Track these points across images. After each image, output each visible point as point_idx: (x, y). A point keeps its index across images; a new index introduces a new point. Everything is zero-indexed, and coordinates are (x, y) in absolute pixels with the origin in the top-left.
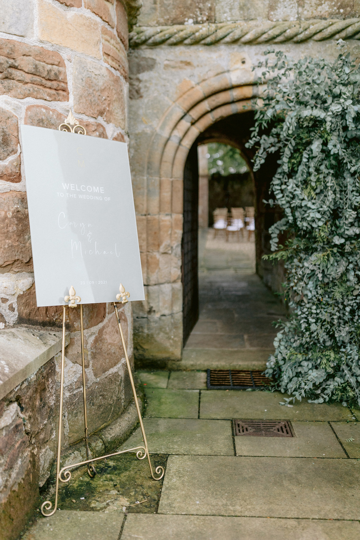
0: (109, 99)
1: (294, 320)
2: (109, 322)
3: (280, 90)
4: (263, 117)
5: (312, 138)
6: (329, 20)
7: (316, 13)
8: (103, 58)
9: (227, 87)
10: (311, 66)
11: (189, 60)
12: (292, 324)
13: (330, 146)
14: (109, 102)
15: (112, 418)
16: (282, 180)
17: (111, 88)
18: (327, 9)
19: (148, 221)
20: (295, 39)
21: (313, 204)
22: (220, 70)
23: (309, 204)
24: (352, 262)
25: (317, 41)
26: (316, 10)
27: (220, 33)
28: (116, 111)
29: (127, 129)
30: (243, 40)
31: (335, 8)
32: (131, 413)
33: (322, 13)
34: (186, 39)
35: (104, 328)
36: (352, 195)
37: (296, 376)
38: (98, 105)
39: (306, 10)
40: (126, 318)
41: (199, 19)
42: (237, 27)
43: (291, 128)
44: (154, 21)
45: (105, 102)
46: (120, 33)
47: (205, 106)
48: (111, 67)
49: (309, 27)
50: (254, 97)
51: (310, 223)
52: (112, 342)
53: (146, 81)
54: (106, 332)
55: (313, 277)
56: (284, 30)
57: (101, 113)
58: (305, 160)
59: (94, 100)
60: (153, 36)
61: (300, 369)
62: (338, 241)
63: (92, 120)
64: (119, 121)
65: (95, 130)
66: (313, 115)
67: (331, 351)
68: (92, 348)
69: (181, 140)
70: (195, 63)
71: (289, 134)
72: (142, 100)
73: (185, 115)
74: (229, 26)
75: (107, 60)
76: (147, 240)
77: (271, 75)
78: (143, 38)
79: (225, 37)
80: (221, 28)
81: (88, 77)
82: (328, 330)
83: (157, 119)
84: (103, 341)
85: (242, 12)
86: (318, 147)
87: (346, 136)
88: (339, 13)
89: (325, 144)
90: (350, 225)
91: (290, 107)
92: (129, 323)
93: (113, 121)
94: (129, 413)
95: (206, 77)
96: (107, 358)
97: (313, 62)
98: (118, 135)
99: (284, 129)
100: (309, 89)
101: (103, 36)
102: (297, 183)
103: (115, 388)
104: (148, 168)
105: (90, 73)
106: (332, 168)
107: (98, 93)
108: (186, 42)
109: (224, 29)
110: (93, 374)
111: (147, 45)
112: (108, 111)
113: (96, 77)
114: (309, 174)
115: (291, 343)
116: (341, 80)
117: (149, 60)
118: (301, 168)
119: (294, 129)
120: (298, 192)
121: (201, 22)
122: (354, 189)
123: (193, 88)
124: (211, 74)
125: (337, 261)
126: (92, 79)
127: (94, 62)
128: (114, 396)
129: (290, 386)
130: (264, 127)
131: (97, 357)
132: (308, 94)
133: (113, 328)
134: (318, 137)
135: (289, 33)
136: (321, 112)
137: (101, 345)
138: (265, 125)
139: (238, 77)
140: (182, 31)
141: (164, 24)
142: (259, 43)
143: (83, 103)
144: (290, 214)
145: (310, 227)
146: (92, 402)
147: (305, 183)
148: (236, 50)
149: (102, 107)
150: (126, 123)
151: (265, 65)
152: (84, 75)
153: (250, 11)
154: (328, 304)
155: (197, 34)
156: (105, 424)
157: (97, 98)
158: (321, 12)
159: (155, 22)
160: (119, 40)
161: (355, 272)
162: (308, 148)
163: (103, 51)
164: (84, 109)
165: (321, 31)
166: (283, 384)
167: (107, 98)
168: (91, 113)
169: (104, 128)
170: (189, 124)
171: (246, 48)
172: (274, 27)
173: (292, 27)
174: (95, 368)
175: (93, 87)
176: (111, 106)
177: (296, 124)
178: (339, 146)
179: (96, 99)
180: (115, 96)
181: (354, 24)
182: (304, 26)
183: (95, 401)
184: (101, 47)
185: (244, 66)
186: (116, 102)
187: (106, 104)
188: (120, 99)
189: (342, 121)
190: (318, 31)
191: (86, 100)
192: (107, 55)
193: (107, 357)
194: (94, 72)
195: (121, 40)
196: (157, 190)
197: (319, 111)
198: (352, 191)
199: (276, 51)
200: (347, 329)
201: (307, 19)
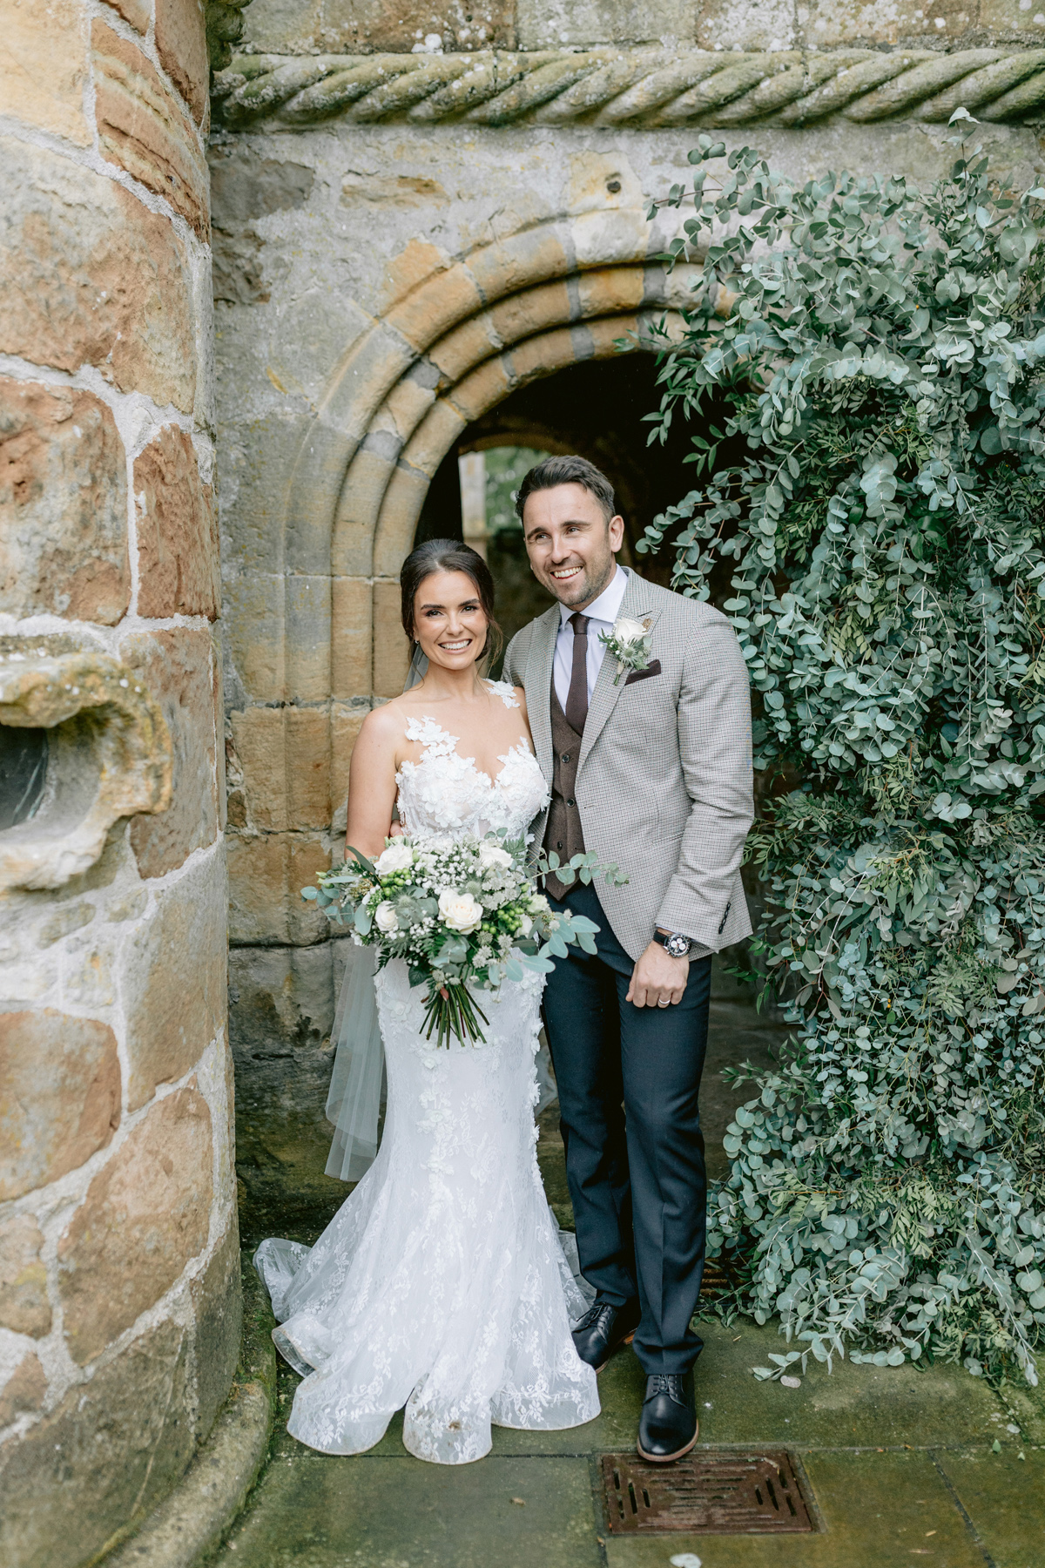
0: (124, 299)
1: (794, 1065)
2: (135, 1139)
3: (753, 282)
4: (690, 374)
5: (863, 453)
6: (898, 52)
7: (854, 29)
8: (97, 142)
9: (559, 269)
10: (851, 204)
11: (427, 176)
12: (787, 1079)
13: (925, 483)
14: (126, 312)
15: (150, 1497)
16: (755, 594)
17: (136, 257)
18: (892, 17)
19: (291, 726)
20: (788, 113)
21: (864, 679)
22: (534, 213)
23: (852, 682)
24: (992, 880)
25: (858, 122)
26: (854, 17)
27: (535, 86)
28: (157, 347)
29: (202, 412)
30: (613, 109)
31: (920, 14)
32: (223, 1462)
33: (876, 28)
34: (418, 100)
35: (111, 1168)
36: (999, 651)
37: (803, 1264)
38: (79, 322)
39: (822, 15)
40: (201, 1102)
41: (464, 34)
42: (595, 63)
43: (788, 416)
44: (306, 36)
45: (107, 310)
46: (171, 55)
47: (485, 333)
48: (135, 179)
49: (835, 74)
50: (650, 306)
51: (856, 748)
52: (149, 1211)
53: (280, 244)
54: (121, 1183)
55: (859, 927)
56: (752, 81)
57: (94, 354)
58: (836, 528)
59: (62, 304)
60: (304, 87)
61: (817, 1243)
62: (947, 809)
63: (53, 382)
64: (170, 384)
65: (70, 418)
66: (866, 372)
67: (923, 1184)
68: (64, 1257)
69: (403, 449)
70: (450, 187)
71: (780, 437)
72: (267, 307)
73: (416, 362)
74: (566, 62)
75: (117, 150)
76: (290, 789)
77: (715, 234)
78: (268, 93)
79: (553, 97)
80: (538, 66)
81: (36, 212)
82: (910, 1109)
83: (319, 377)
84: (108, 1220)
85: (607, 16)
86: (883, 485)
87: (978, 448)
88: (931, 30)
89: (907, 471)
90: (987, 755)
91: (785, 343)
92: (214, 1121)
93: (143, 382)
94: (215, 1462)
95: (488, 236)
96: (127, 1280)
97: (855, 192)
98: (164, 433)
99: (764, 421)
100: (853, 283)
101: (100, 57)
102: (807, 606)
103: (161, 1382)
104: (290, 543)
105: (40, 196)
106: (929, 558)
107: (80, 277)
108: (420, 111)
109: (547, 71)
110: (67, 1355)
111: (283, 120)
112: (124, 343)
113: (71, 213)
114: (849, 575)
115: (782, 1141)
116: (965, 253)
117: (289, 170)
118: (822, 554)
119: (799, 422)
120: (812, 640)
121: (470, 46)
122: (1005, 629)
123: (443, 269)
124: (505, 223)
125: (944, 877)
126: (54, 220)
127: (60, 155)
128: (155, 1415)
129: (786, 1302)
130: (692, 408)
131: (83, 1285)
132: (850, 298)
133: (150, 1158)
134: (881, 447)
135: (768, 90)
136: (892, 363)
137: (100, 1236)
138: (695, 403)
139: (594, 239)
140: (403, 72)
141: (343, 49)
142: (668, 125)
143: (13, 312)
144: (782, 714)
145: (851, 760)
146: (63, 1465)
147: (836, 604)
148: (587, 143)
149: (95, 331)
150: (200, 388)
151: (691, 198)
152: (17, 202)
153: (634, 12)
154: (912, 1022)
155: (456, 85)
156: (120, 1532)
157: (73, 294)
158: (870, 24)
159: (311, 39)
160: (167, 81)
161: (1003, 913)
162: (844, 487)
163: (97, 114)
164: (19, 334)
165: (873, 88)
166: (764, 1293)
167: (116, 295)
168: (48, 352)
169: (107, 412)
170: (430, 395)
171: (623, 141)
172: (719, 69)
173: (779, 71)
174: (75, 1332)
175: (56, 250)
176: (135, 326)
177: (804, 405)
178: (954, 481)
179: (71, 297)
180: (152, 290)
181: (982, 66)
182: (819, 70)
183: (75, 1458)
184: (90, 99)
185: (615, 200)
186: (155, 313)
187: (115, 320)
188: (173, 302)
189: (966, 394)
190: (865, 87)
191: (28, 302)
192: (115, 135)
193: (126, 1274)
194: (59, 191)
195: (177, 83)
196: (323, 620)
197: (888, 360)
198: (1000, 636)
199: (729, 151)
200: (976, 1103)
201: (826, 47)
